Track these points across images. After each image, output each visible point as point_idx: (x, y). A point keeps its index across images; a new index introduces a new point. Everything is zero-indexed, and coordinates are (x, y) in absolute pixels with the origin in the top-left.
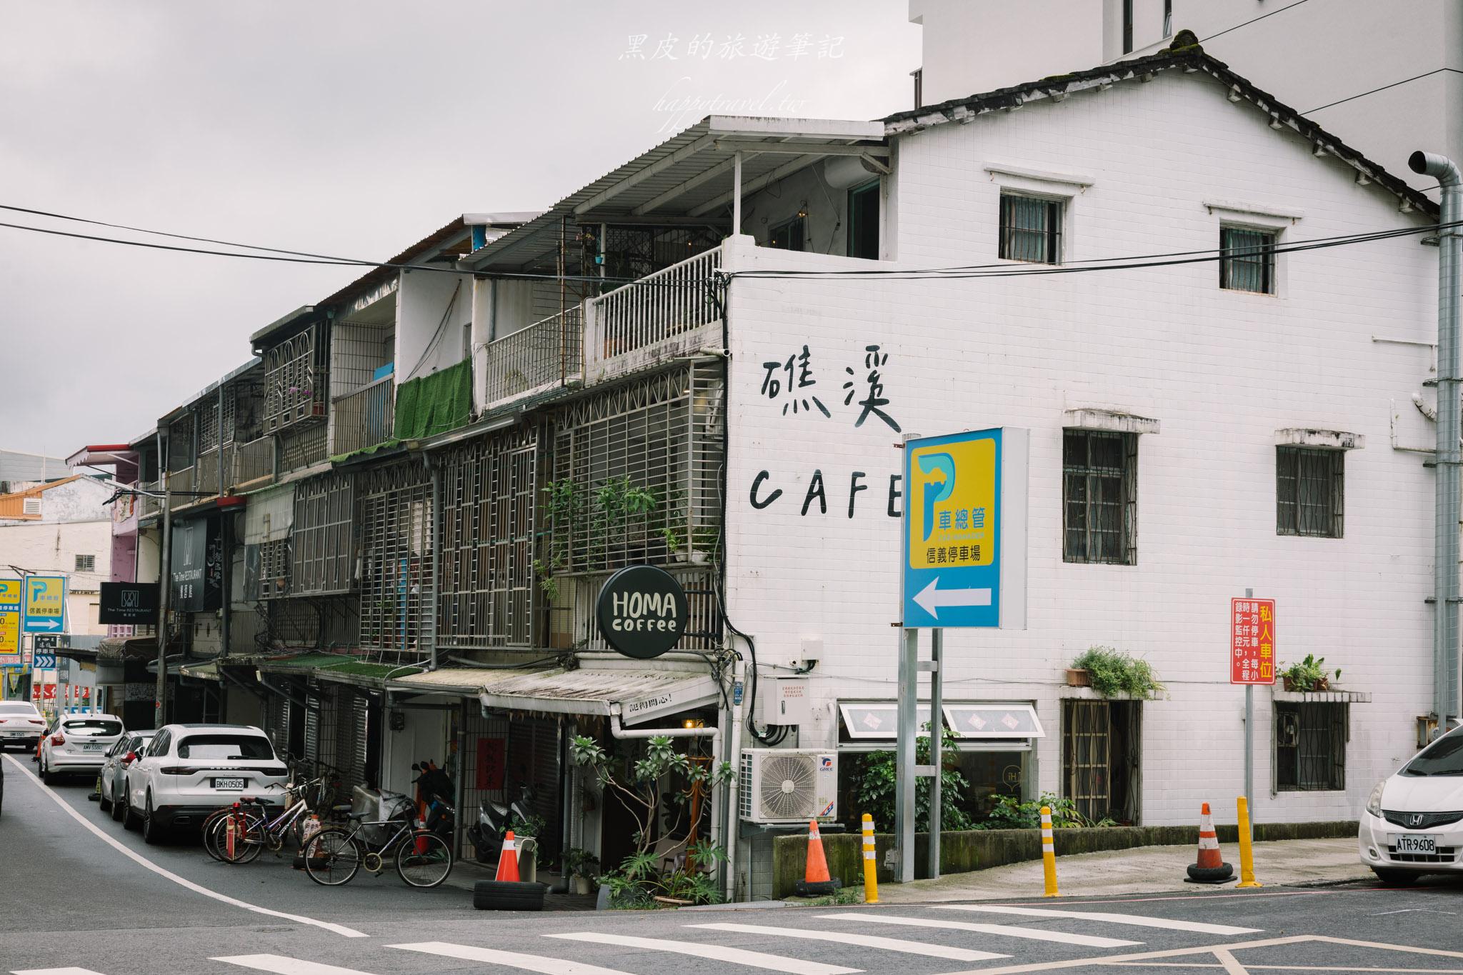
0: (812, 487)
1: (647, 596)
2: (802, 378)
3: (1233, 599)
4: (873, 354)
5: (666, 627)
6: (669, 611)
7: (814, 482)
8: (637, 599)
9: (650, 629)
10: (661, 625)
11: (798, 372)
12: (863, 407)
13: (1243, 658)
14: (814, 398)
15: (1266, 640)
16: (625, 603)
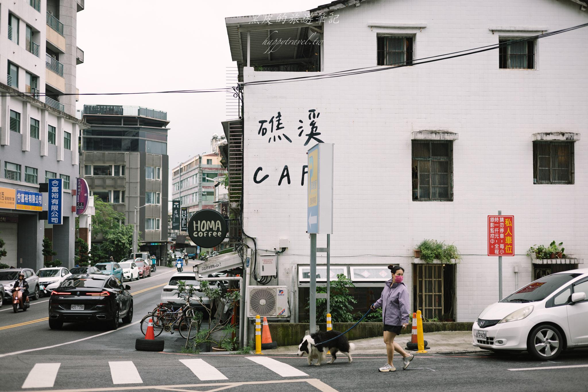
0: (283, 173)
1: (208, 222)
2: (278, 126)
3: (488, 216)
4: (312, 113)
5: (217, 235)
6: (218, 228)
7: (284, 171)
8: (204, 223)
9: (210, 236)
10: (215, 234)
11: (275, 124)
12: (308, 137)
13: (495, 243)
14: (284, 135)
15: (509, 235)
16: (199, 225)
